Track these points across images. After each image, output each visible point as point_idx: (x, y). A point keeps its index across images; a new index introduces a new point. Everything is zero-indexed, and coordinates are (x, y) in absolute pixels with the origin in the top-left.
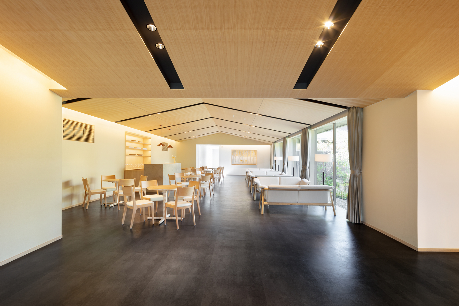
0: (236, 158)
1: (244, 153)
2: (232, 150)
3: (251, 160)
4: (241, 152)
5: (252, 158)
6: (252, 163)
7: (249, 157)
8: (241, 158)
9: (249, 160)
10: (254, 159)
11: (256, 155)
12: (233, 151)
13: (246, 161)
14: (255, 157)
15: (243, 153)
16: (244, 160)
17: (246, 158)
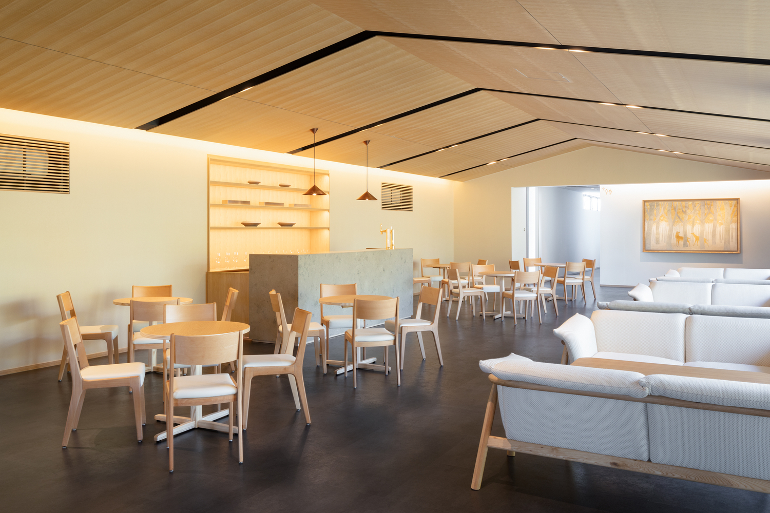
0: (658, 228)
1: (689, 211)
2: (645, 202)
3: (718, 236)
4: (678, 207)
5: (720, 229)
6: (719, 245)
7: (708, 227)
8: (679, 228)
9: (710, 237)
10: (728, 231)
11: (735, 219)
12: (649, 206)
13: (697, 239)
14: (734, 226)
15: (684, 212)
16: (689, 235)
17: (697, 229)
